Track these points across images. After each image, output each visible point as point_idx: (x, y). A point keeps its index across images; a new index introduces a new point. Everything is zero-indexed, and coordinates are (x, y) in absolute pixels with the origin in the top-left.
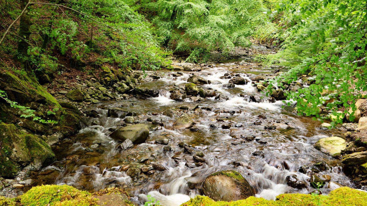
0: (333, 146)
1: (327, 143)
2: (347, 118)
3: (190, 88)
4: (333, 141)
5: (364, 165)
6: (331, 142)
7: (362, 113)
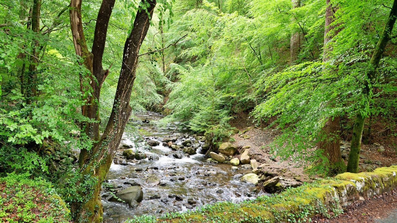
0: (252, 179)
1: (248, 178)
2: (242, 162)
3: (129, 154)
4: (251, 176)
5: (277, 185)
6: (250, 177)
7: (251, 157)
